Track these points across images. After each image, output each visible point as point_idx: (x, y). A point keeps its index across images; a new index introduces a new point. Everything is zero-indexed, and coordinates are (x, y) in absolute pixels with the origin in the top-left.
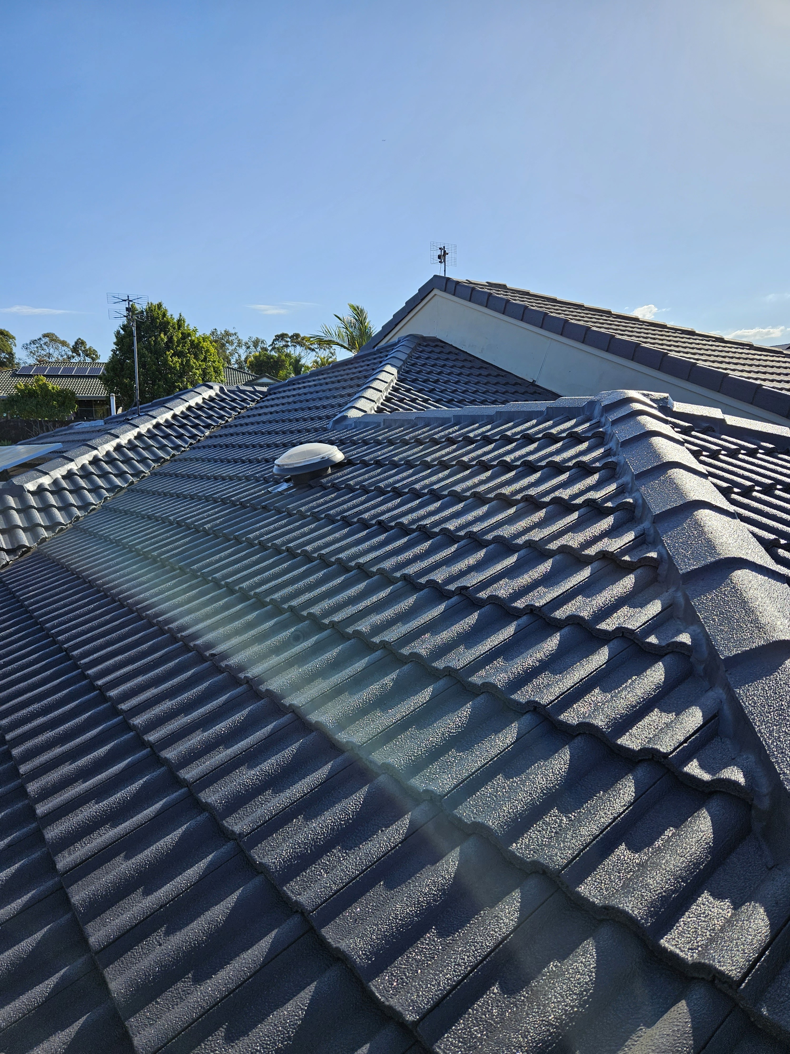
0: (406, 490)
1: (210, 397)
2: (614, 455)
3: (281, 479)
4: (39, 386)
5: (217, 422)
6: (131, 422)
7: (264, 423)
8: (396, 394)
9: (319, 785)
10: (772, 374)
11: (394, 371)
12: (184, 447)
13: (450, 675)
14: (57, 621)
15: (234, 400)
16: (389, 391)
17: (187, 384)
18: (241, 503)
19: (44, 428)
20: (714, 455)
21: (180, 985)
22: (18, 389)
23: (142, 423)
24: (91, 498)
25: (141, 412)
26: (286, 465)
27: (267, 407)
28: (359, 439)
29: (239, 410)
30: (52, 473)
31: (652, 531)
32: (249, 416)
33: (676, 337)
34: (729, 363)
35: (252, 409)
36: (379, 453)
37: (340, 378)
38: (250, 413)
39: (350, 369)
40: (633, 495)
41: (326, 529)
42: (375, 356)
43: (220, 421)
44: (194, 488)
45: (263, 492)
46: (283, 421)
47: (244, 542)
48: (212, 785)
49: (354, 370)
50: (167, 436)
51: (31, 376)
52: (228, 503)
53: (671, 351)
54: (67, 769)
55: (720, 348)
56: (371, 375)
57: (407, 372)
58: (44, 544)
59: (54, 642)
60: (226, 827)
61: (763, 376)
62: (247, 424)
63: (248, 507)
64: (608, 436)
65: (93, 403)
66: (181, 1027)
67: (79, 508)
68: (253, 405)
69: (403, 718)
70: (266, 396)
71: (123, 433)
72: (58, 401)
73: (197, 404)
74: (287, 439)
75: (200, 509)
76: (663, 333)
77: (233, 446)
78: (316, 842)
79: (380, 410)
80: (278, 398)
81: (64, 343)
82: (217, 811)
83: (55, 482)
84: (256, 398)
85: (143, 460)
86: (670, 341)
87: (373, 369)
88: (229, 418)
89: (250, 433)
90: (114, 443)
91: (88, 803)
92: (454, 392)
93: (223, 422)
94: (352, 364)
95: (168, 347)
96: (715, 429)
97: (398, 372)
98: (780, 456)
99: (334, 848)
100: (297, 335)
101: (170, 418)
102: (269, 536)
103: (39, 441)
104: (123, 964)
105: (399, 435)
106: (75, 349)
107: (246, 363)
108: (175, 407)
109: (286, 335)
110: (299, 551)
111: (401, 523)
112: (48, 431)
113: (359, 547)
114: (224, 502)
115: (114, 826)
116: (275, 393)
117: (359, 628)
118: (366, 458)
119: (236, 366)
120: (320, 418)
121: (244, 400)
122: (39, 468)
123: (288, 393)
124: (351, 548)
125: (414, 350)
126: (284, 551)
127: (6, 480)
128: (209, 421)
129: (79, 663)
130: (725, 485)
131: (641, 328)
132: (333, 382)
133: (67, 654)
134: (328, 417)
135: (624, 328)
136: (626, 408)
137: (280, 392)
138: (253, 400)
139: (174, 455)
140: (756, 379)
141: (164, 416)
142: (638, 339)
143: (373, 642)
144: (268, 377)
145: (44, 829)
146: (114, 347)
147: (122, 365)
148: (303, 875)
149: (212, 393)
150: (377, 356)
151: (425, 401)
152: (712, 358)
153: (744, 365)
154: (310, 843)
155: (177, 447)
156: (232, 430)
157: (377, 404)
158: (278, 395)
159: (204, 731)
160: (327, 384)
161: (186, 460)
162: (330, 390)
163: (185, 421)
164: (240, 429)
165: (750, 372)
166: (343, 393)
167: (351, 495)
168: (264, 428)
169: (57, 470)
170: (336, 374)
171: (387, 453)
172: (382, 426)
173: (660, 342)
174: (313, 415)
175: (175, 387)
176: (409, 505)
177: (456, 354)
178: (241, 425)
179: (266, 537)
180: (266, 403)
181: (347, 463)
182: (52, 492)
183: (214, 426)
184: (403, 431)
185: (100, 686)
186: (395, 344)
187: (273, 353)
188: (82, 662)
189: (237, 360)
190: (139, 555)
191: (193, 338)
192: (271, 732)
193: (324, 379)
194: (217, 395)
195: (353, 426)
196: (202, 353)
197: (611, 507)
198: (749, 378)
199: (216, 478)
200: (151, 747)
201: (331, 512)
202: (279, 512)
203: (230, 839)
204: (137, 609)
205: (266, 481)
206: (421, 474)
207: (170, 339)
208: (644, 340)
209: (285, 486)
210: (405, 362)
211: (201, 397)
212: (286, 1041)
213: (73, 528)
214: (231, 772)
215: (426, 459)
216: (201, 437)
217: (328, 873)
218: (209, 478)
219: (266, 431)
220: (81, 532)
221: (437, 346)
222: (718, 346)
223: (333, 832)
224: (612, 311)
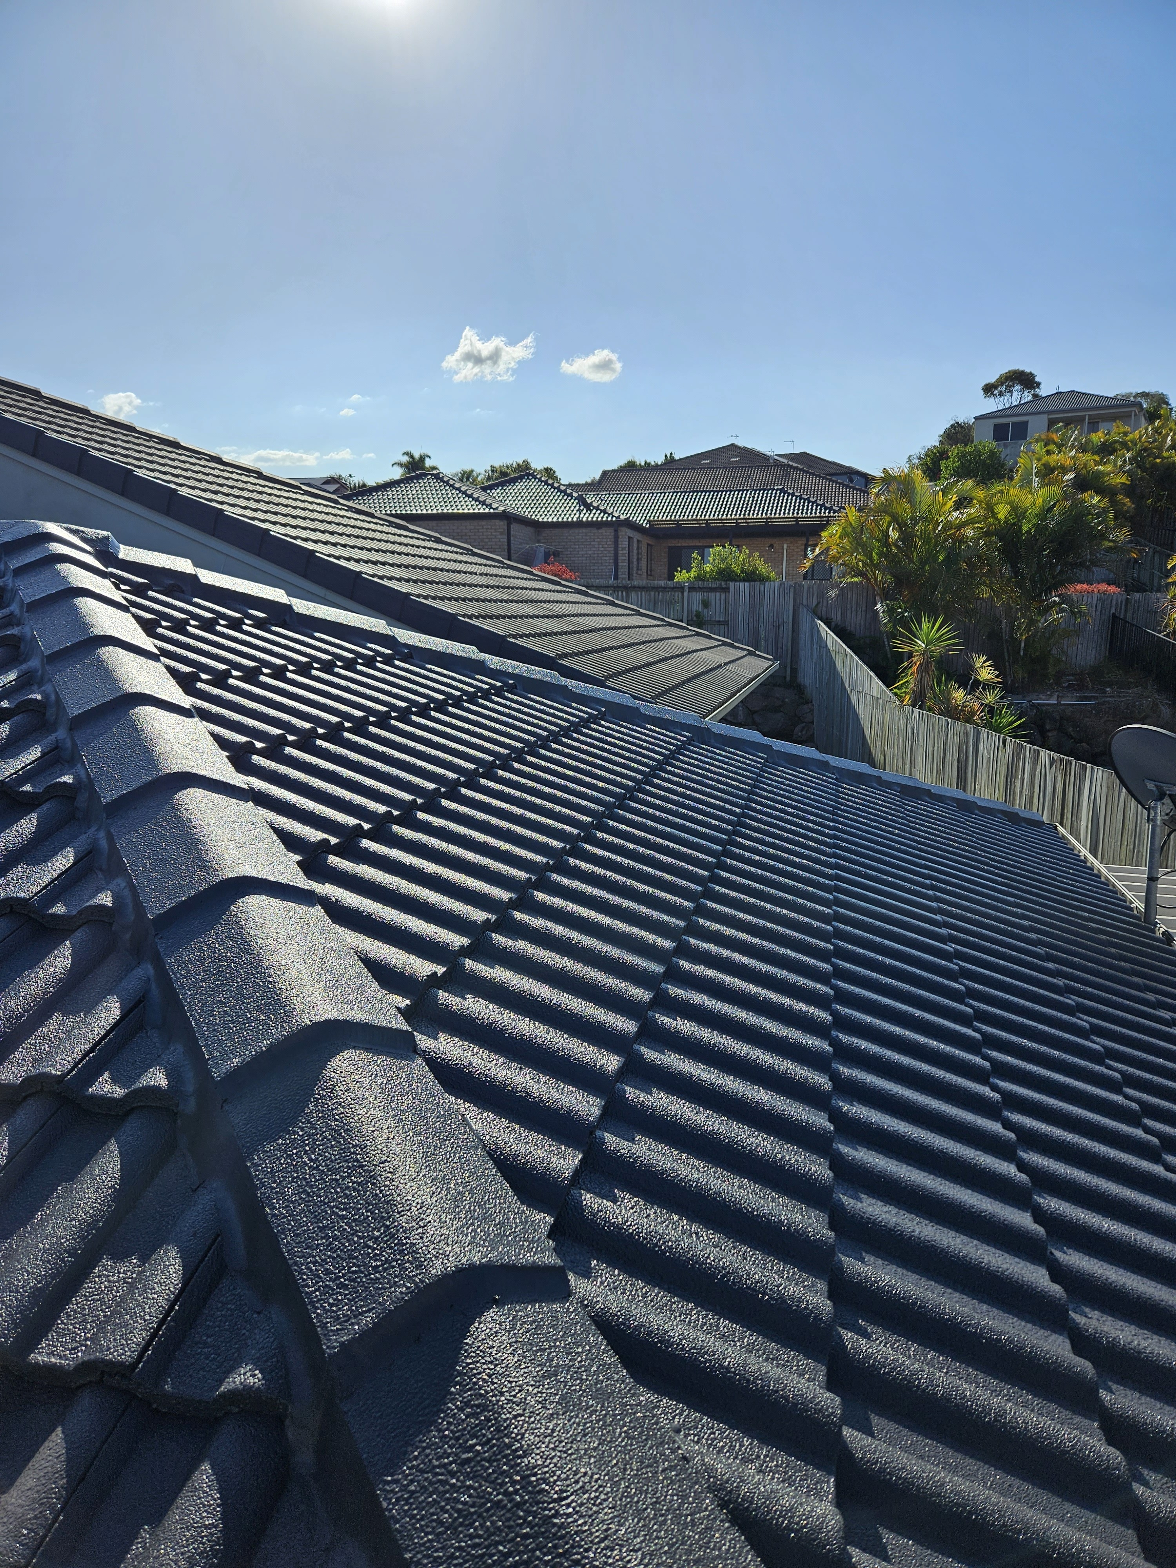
2: (18, 625)
10: (286, 515)
20: (180, 626)
31: (69, 744)
33: (150, 447)
34: (227, 495)
40: (43, 688)
53: (140, 467)
55: (216, 472)
61: (273, 518)
64: (9, 595)
76: (129, 438)
86: (140, 452)
96: (184, 588)
98: (274, 628)
130: (187, 669)
131: (92, 427)
135: (63, 423)
136: (38, 549)
140: (263, 521)
142: (86, 442)
152: (203, 485)
153: (248, 499)
165: (255, 510)
173: (125, 452)
197: (6, 708)
198: (253, 519)
208: (97, 446)
222: (213, 469)
224: (41, 391)
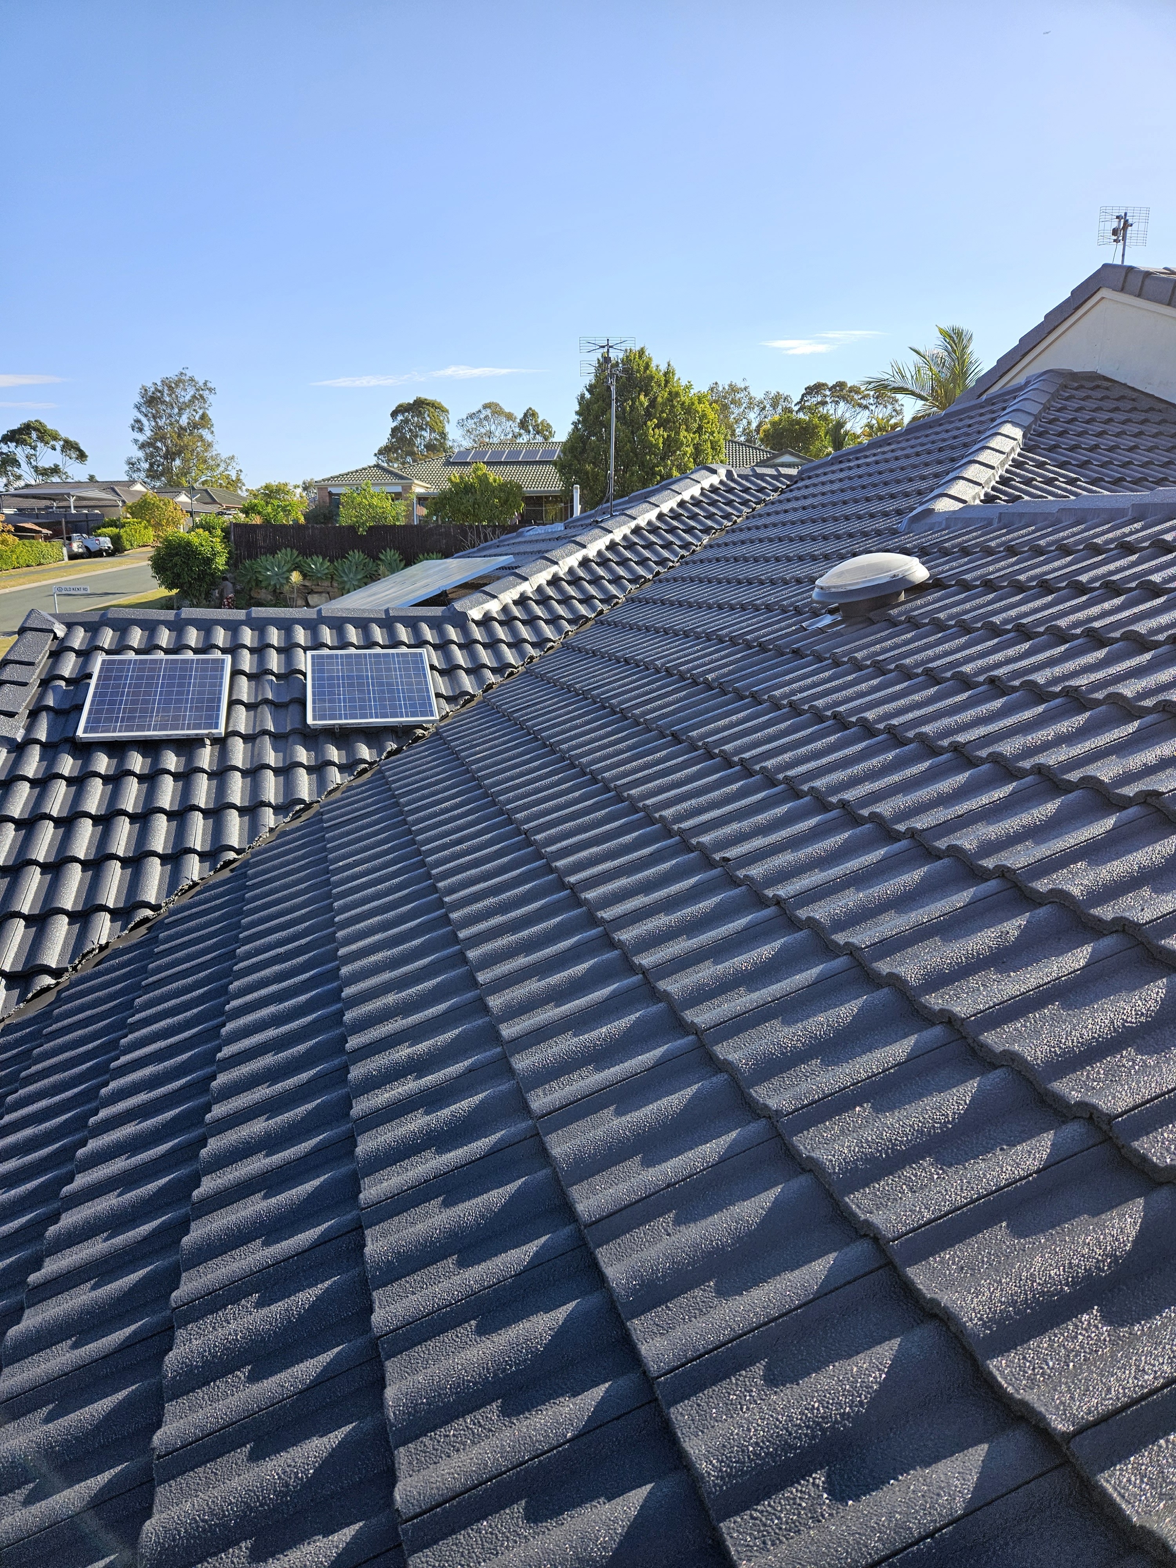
0: (1041, 629)
1: (711, 486)
3: (823, 608)
4: (478, 477)
5: (720, 524)
6: (602, 525)
7: (793, 523)
8: (1018, 471)
9: (896, 1066)
11: (1018, 433)
12: (673, 562)
13: (1124, 931)
14: (512, 793)
15: (746, 490)
16: (1007, 466)
17: (671, 469)
18: (760, 645)
19: (482, 536)
21: (698, 1292)
22: (452, 482)
23: (617, 527)
24: (548, 631)
25: (615, 511)
26: (834, 587)
27: (797, 499)
28: (954, 547)
29: (754, 505)
30: (501, 596)
32: (769, 514)
35: (773, 503)
36: (991, 568)
37: (919, 449)
38: (771, 509)
39: (937, 433)
41: (898, 687)
42: (983, 411)
43: (725, 522)
44: (688, 621)
45: (794, 628)
46: (824, 520)
47: (765, 701)
48: (732, 1038)
49: (945, 436)
50: (649, 546)
51: (468, 464)
52: (740, 644)
54: (534, 986)
56: (975, 442)
57: (1040, 435)
58: (490, 692)
59: (510, 821)
60: (754, 1099)
62: (766, 526)
63: (770, 650)
65: (544, 500)
66: (704, 1347)
67: (534, 645)
68: (774, 496)
69: (1038, 987)
70: (796, 482)
71: (591, 542)
72: (500, 498)
73: (692, 497)
74: (830, 547)
75: (698, 651)
77: (746, 560)
78: (894, 1145)
79: (989, 499)
80: (815, 485)
81: (510, 417)
82: (742, 1074)
83: (505, 609)
84: (780, 485)
85: (616, 580)
87: (979, 432)
88: (738, 517)
89: (771, 540)
90: (579, 555)
91: (564, 1033)
92: (1125, 465)
93: (730, 524)
94: (941, 425)
95: (649, 415)
97: (1024, 436)
99: (923, 1158)
100: (841, 385)
101: (654, 520)
102: (805, 694)
103: (481, 553)
104: (620, 1247)
105: (1026, 538)
106: (523, 424)
107: (758, 433)
108: (662, 503)
109: (824, 385)
110: (854, 719)
111: (1034, 683)
112: (486, 541)
113: (956, 718)
114: (733, 642)
115: (599, 1069)
116: (810, 478)
117: (958, 843)
118: (968, 577)
119: (742, 439)
120: (886, 514)
121: (761, 490)
122: (487, 589)
123: (831, 477)
124: (941, 718)
125: (1054, 396)
126: (828, 718)
127: (446, 605)
128: (709, 523)
129: (543, 851)
132: (907, 456)
133: (527, 838)
134: (899, 512)
137: (817, 476)
138: (775, 490)
139: (658, 573)
141: (646, 516)
143: (981, 866)
144: (792, 454)
145: (511, 1056)
146: (575, 418)
147: (584, 443)
148: (874, 1187)
149: (715, 480)
150: (986, 409)
151: (1072, 482)
154: (885, 1145)
155: (662, 562)
156: (743, 536)
157: (986, 489)
158: (815, 481)
159: (716, 963)
160: (897, 459)
161: (675, 580)
162: (902, 469)
163: (675, 523)
164: (754, 534)
166: (926, 471)
167: (940, 635)
168: (794, 531)
169: (508, 593)
170: (912, 442)
171: (1004, 568)
172: (995, 525)
174: (873, 510)
175: (654, 474)
176: (1048, 654)
177: (1134, 400)
178: (758, 528)
179: (799, 696)
180: (796, 493)
181: (935, 584)
182: (501, 623)
183: (716, 530)
184: (1034, 532)
185: (573, 884)
186: (1020, 388)
187: (801, 415)
188: (548, 849)
189: (744, 430)
190: (615, 713)
191: (683, 399)
192: (816, 978)
193: (893, 451)
194: (721, 482)
195: (943, 526)
196: (695, 421)
199: (720, 607)
200: (643, 973)
201: (907, 661)
202: (819, 659)
203: (759, 1117)
204: (616, 787)
205: (798, 611)
206: (1069, 604)
207: (653, 402)
209: (827, 620)
210: (1037, 418)
211: (699, 486)
212: (856, 1406)
213: (526, 672)
214: (759, 1025)
215: (1080, 578)
216: (697, 546)
217: (915, 1192)
218: (710, 607)
219: (797, 536)
220: (537, 678)
221: (1098, 387)
223: (922, 1135)
